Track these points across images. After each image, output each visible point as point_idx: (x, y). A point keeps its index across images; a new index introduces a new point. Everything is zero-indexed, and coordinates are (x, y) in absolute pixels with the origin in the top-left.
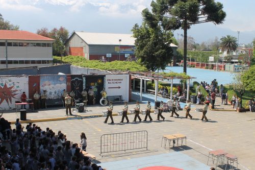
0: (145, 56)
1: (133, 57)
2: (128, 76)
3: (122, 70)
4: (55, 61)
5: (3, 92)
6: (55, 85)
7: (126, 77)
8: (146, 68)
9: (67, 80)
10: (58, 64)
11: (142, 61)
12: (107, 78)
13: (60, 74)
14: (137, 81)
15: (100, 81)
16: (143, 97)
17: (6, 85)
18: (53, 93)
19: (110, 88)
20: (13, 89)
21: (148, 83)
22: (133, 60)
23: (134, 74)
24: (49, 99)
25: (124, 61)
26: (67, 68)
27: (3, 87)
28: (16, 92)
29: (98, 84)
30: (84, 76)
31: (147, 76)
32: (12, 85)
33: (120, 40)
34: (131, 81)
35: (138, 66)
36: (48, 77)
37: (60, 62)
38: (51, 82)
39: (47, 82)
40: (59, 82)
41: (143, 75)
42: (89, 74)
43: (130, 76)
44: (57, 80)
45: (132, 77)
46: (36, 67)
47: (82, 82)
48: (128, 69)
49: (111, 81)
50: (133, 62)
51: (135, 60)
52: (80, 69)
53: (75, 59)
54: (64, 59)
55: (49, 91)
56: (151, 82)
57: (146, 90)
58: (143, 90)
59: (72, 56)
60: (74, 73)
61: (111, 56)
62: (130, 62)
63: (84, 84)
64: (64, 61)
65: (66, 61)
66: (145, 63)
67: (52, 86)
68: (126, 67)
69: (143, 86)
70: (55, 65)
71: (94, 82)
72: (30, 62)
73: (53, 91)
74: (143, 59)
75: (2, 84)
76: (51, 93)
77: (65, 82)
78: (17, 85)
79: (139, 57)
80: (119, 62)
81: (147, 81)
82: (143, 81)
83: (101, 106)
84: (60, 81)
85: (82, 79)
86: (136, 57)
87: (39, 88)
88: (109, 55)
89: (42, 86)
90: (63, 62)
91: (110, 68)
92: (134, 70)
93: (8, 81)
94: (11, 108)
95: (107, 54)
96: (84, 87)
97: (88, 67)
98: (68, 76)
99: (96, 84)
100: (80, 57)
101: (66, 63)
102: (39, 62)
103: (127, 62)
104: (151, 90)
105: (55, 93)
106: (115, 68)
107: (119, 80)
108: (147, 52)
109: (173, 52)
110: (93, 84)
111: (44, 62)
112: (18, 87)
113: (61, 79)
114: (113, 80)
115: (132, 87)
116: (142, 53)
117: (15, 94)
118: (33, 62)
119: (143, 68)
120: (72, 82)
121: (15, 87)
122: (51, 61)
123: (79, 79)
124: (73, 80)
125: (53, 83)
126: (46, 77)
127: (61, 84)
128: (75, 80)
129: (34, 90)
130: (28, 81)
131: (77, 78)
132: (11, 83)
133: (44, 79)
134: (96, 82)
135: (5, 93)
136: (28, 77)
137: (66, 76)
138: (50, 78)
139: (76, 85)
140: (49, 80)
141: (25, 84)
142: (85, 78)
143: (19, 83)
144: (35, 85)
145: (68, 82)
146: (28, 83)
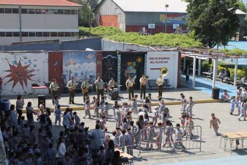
0: (201, 27)
1: (184, 28)
2: (177, 53)
3: (169, 45)
4: (81, 34)
5: (16, 73)
6: (82, 64)
7: (175, 55)
8: (201, 43)
9: (98, 59)
10: (85, 38)
11: (196, 34)
12: (148, 56)
13: (88, 49)
14: (189, 61)
15: (139, 60)
16: (196, 83)
17: (20, 64)
18: (79, 75)
19: (152, 69)
20: (28, 69)
21: (204, 63)
22: (183, 32)
23: (184, 51)
25: (172, 34)
26: (96, 42)
27: (16, 66)
28: (33, 73)
29: (137, 63)
30: (119, 53)
31: (202, 53)
32: (28, 63)
33: (167, 6)
34: (181, 60)
35: (191, 40)
36: (73, 54)
37: (88, 34)
38: (76, 60)
39: (71, 60)
40: (86, 60)
41: (197, 52)
42: (125, 50)
43: (180, 54)
44: (85, 58)
45: (183, 55)
46: (58, 41)
47: (116, 61)
48: (177, 44)
49: (154, 60)
50: (184, 35)
51: (186, 33)
52: (114, 44)
53: (107, 31)
54: (93, 30)
55: (74, 72)
56: (208, 63)
57: (201, 73)
58: (197, 72)
59: (104, 27)
60: (106, 49)
61: (154, 28)
62: (180, 36)
63: (119, 64)
64: (93, 33)
65: (96, 33)
66: (200, 37)
67: (78, 65)
68: (175, 41)
69: (197, 68)
70: (82, 38)
71: (132, 61)
72: (50, 35)
73: (79, 72)
74: (198, 31)
75: (15, 62)
76: (76, 75)
77: (95, 60)
78: (34, 63)
79: (192, 28)
80: (165, 35)
81: (202, 61)
82: (197, 60)
84: (88, 59)
85: (116, 56)
86: (188, 29)
87: (61, 68)
88: (152, 26)
89: (66, 65)
90: (92, 35)
91: (153, 43)
92: (186, 46)
93: (22, 58)
94: (26, 93)
95: (149, 25)
96: (119, 68)
97: (124, 41)
98: (98, 53)
99: (134, 64)
100: (114, 28)
101: (95, 35)
102: (61, 34)
103: (176, 35)
104: (207, 73)
105: (82, 74)
106: (160, 43)
107: (165, 58)
108: (203, 22)
109: (238, 22)
110: (131, 63)
111: (68, 34)
112: (35, 66)
113: (89, 56)
114: (156, 58)
115: (182, 68)
116: (196, 23)
117: (31, 76)
118: (54, 34)
119: (198, 43)
120: (104, 61)
121: (32, 66)
122: (76, 33)
123: (112, 57)
124: (105, 57)
125: (79, 61)
126: (70, 54)
127: (89, 63)
128: (108, 57)
129: (55, 70)
130: (47, 58)
131: (110, 55)
132: (26, 60)
133: (68, 57)
134: (135, 61)
135: (19, 74)
136: (47, 53)
137: (96, 53)
138: (75, 54)
139: (108, 64)
140: (74, 58)
141: (44, 62)
142: (120, 55)
143: (36, 61)
144: (56, 64)
145: (98, 61)
146: (47, 61)
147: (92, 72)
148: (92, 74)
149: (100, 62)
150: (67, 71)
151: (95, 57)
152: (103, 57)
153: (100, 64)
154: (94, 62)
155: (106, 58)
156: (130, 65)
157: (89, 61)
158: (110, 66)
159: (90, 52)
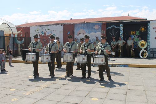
5: (43, 40)
6: (89, 34)
15: (143, 29)
17: (45, 33)
27: (43, 35)
29: (140, 32)
32: (50, 33)
36: (82, 25)
38: (85, 30)
39: (81, 31)
40: (93, 30)
44: (92, 28)
47: (119, 30)
63: (121, 33)
67: (86, 34)
75: (42, 32)
77: (101, 30)
83: (140, 58)
84: (95, 29)
85: (119, 26)
89: (77, 35)
93: (47, 29)
96: (121, 35)
99: (138, 33)
110: (134, 32)
120: (108, 31)
123: (116, 27)
125: (88, 31)
126: (80, 25)
127: (96, 33)
130: (63, 29)
131: (113, 26)
132: (49, 31)
133: (79, 28)
134: (138, 30)
135: (45, 40)
136: (63, 25)
137: (101, 24)
138: (84, 26)
139: (112, 33)
140: (84, 29)
141: (60, 32)
142: (122, 25)
143: (55, 31)
144: (68, 34)
145: (102, 31)
146: (63, 31)
149: (104, 32)
151: (101, 28)
152: (107, 27)
153: (104, 33)
154: (100, 31)
155: (111, 28)
156: (134, 35)
157: (96, 31)
158: (114, 35)
159: (96, 23)
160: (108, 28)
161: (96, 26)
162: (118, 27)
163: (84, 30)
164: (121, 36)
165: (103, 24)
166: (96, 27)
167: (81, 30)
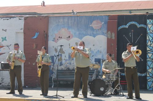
24: (68, 69)
30: (150, 18)
36: (66, 20)
38: (72, 31)
39: (64, 32)
40: (89, 32)
44: (87, 27)
55: (67, 51)
63: (150, 37)
67: (75, 40)
77: (105, 31)
84: (92, 29)
85: (146, 24)
89: (54, 40)
123: (139, 26)
124: (124, 26)
125: (78, 33)
126: (61, 20)
127: (94, 37)
128: (130, 26)
129: (35, 46)
130: (23, 27)
133: (58, 25)
136: (23, 18)
137: (107, 18)
138: (70, 22)
139: (130, 39)
140: (69, 28)
141: (17, 33)
142: (152, 21)
143: (6, 30)
144: (35, 37)
145: (109, 32)
146: (22, 31)
147: (99, 52)
148: (99, 57)
149: (113, 35)
150: (56, 50)
151: (106, 26)
152: (119, 25)
153: (113, 38)
154: (103, 34)
155: (127, 27)
157: (95, 33)
158: (134, 42)
159: (96, 16)
160: (121, 27)
161: (94, 22)
162: (143, 26)
163: (70, 30)
164: (149, 44)
165: (111, 18)
166: (95, 25)
167: (63, 30)
